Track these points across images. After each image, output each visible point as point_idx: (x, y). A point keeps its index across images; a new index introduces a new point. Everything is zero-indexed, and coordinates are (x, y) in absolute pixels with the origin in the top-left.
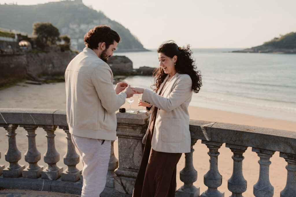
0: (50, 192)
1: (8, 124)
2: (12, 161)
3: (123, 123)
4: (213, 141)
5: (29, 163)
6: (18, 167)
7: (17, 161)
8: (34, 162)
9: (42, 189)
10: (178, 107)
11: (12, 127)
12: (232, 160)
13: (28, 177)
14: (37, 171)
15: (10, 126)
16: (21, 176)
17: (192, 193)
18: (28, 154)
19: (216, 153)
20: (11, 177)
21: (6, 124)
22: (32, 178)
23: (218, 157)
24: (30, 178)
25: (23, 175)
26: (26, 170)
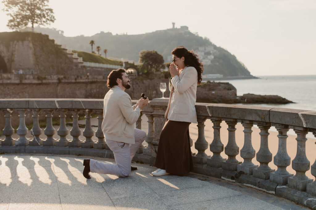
0: (110, 159)
1: (86, 109)
2: (87, 136)
3: (157, 106)
4: (213, 117)
5: (98, 138)
6: (91, 141)
7: (91, 137)
8: (101, 137)
9: (105, 156)
10: (187, 91)
11: (88, 111)
12: (228, 131)
13: (97, 148)
14: (102, 143)
15: (87, 110)
16: (92, 147)
17: (202, 157)
18: (97, 131)
19: (217, 126)
20: (86, 147)
21: (84, 109)
22: (100, 149)
23: (220, 129)
24: (98, 148)
25: (94, 147)
26: (96, 143)
